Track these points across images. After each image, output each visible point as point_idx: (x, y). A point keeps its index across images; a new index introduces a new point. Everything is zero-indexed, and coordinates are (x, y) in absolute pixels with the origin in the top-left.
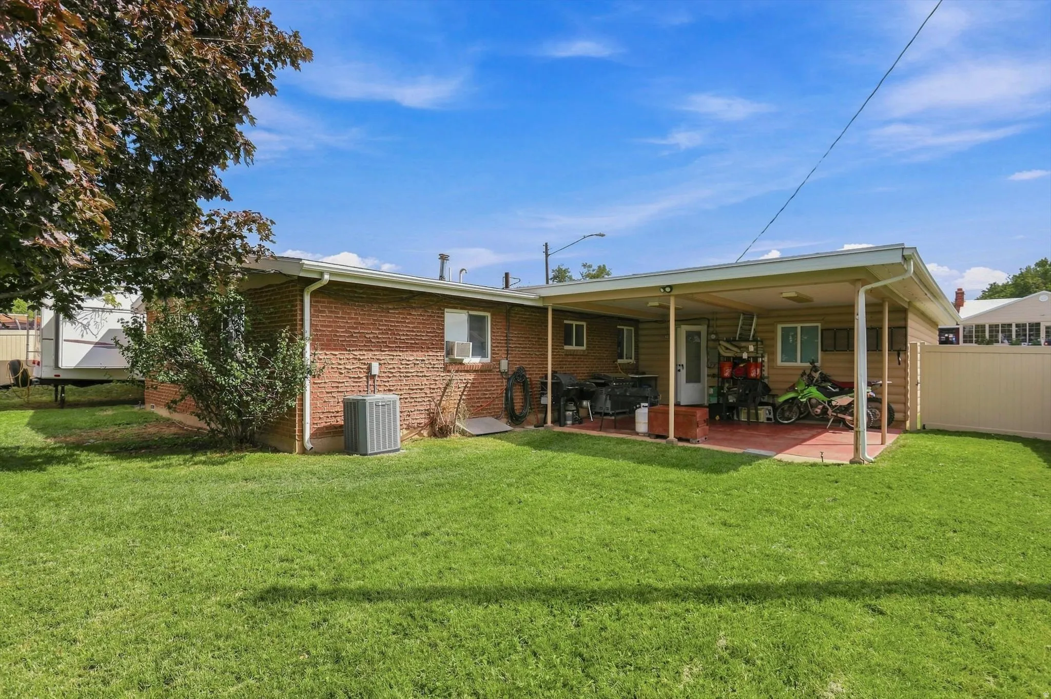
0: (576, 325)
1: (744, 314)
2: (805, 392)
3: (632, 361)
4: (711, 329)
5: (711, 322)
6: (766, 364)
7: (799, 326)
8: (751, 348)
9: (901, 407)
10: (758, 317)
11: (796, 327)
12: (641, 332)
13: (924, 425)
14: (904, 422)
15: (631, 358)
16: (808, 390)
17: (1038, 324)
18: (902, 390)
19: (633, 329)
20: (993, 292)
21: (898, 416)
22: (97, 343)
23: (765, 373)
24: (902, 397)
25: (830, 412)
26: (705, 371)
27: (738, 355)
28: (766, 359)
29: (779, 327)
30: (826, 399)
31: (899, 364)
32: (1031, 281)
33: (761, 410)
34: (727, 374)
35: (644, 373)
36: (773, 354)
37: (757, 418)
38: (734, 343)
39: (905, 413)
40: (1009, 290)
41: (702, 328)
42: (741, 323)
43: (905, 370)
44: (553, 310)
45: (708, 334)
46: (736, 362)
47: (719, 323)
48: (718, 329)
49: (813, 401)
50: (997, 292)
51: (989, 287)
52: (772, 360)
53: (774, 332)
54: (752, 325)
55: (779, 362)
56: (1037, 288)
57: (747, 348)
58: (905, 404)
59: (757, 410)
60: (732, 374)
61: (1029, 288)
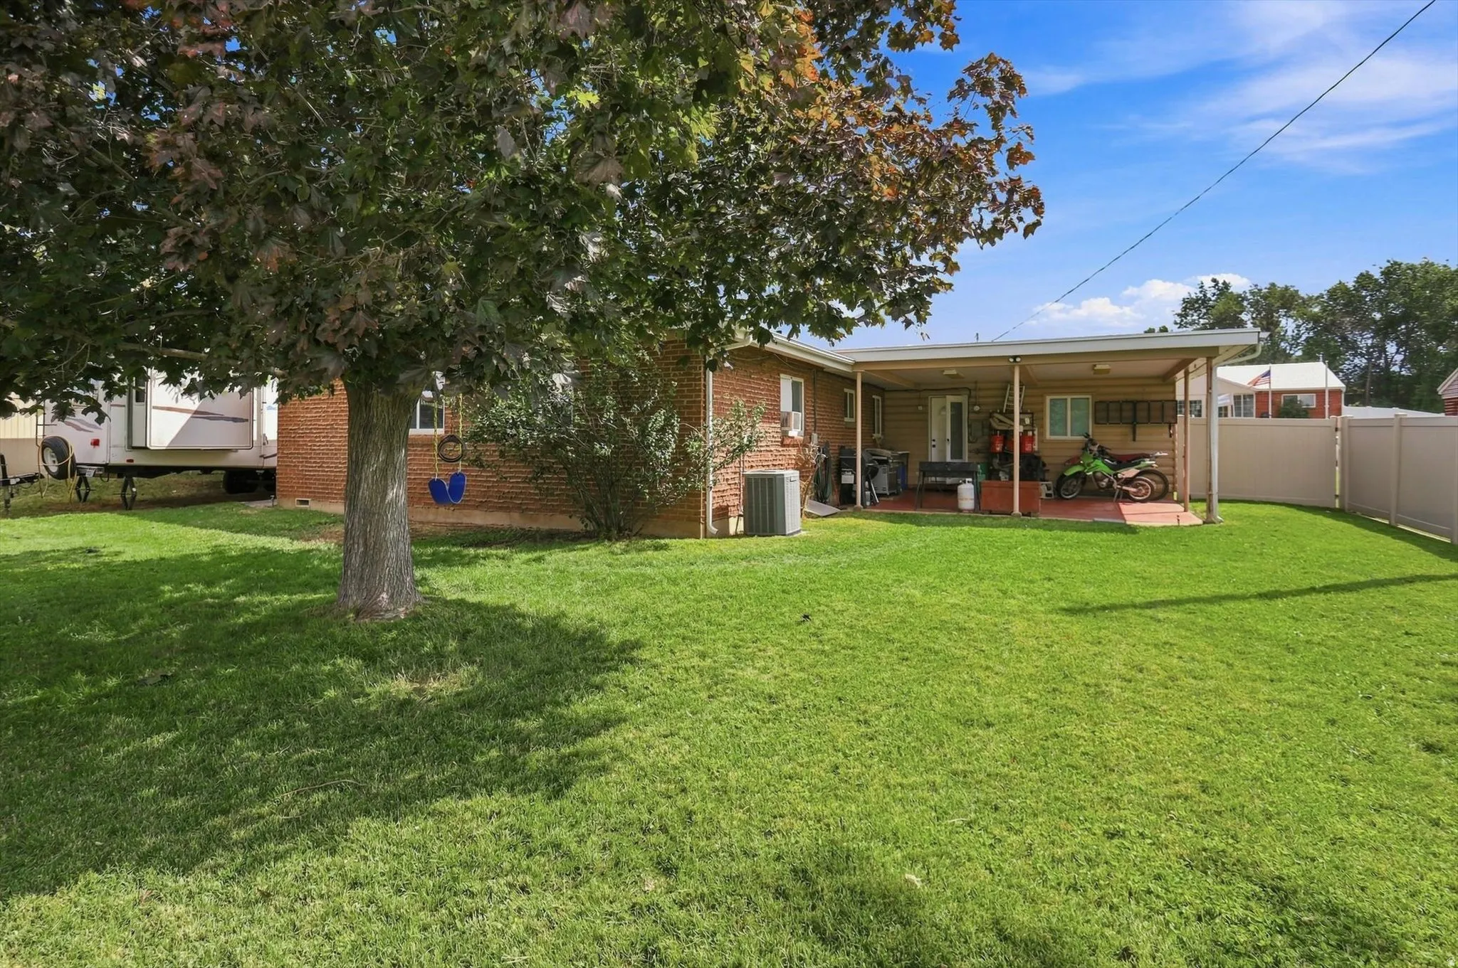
3: (881, 435)
4: (973, 400)
5: (973, 392)
6: (1036, 438)
7: (1069, 398)
8: (1028, 421)
11: (1066, 399)
12: (888, 403)
14: (1172, 493)
15: (880, 432)
16: (1092, 463)
19: (880, 398)
22: (196, 412)
23: (1036, 448)
25: (1116, 485)
26: (966, 446)
28: (1036, 433)
29: (1048, 398)
30: (1112, 472)
31: (1170, 436)
34: (999, 448)
36: (1042, 427)
38: (1008, 415)
39: (1174, 484)
41: (962, 399)
42: (1008, 394)
43: (1174, 443)
45: (971, 405)
47: (981, 393)
48: (981, 400)
49: (1099, 474)
53: (1043, 403)
55: (1048, 436)
57: (1024, 421)
60: (1004, 448)
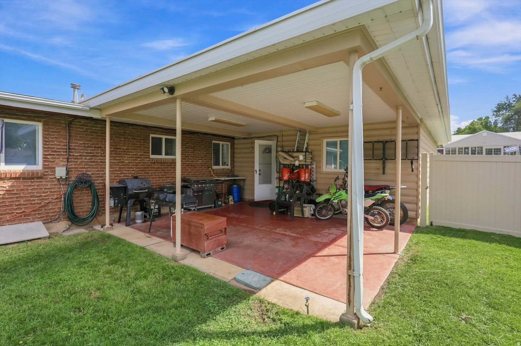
0: (166, 139)
1: (300, 131)
2: (337, 195)
3: (229, 167)
4: (279, 144)
5: (280, 139)
6: (314, 170)
7: (339, 140)
8: (301, 158)
9: (413, 206)
10: (310, 134)
11: (337, 141)
12: (236, 146)
13: (432, 222)
14: (416, 219)
15: (228, 165)
16: (339, 193)
17: (482, 148)
18: (415, 193)
19: (229, 144)
20: (459, 132)
21: (411, 214)
23: (314, 177)
24: (415, 198)
26: (275, 175)
27: (293, 163)
28: (314, 166)
29: (325, 141)
31: (412, 171)
32: (477, 127)
33: (306, 207)
34: (286, 178)
35: (237, 176)
36: (319, 161)
37: (303, 214)
38: (290, 154)
39: (417, 211)
40: (467, 131)
41: (273, 143)
42: (298, 138)
43: (417, 176)
44: (111, 122)
45: (277, 147)
46: (292, 168)
47: (285, 138)
48: (284, 144)
50: (461, 132)
51: (457, 129)
52: (319, 167)
53: (320, 145)
54: (305, 140)
55: (324, 169)
56: (479, 130)
57: (299, 157)
58: (417, 204)
59: (302, 207)
60: (289, 178)
61: (476, 130)
